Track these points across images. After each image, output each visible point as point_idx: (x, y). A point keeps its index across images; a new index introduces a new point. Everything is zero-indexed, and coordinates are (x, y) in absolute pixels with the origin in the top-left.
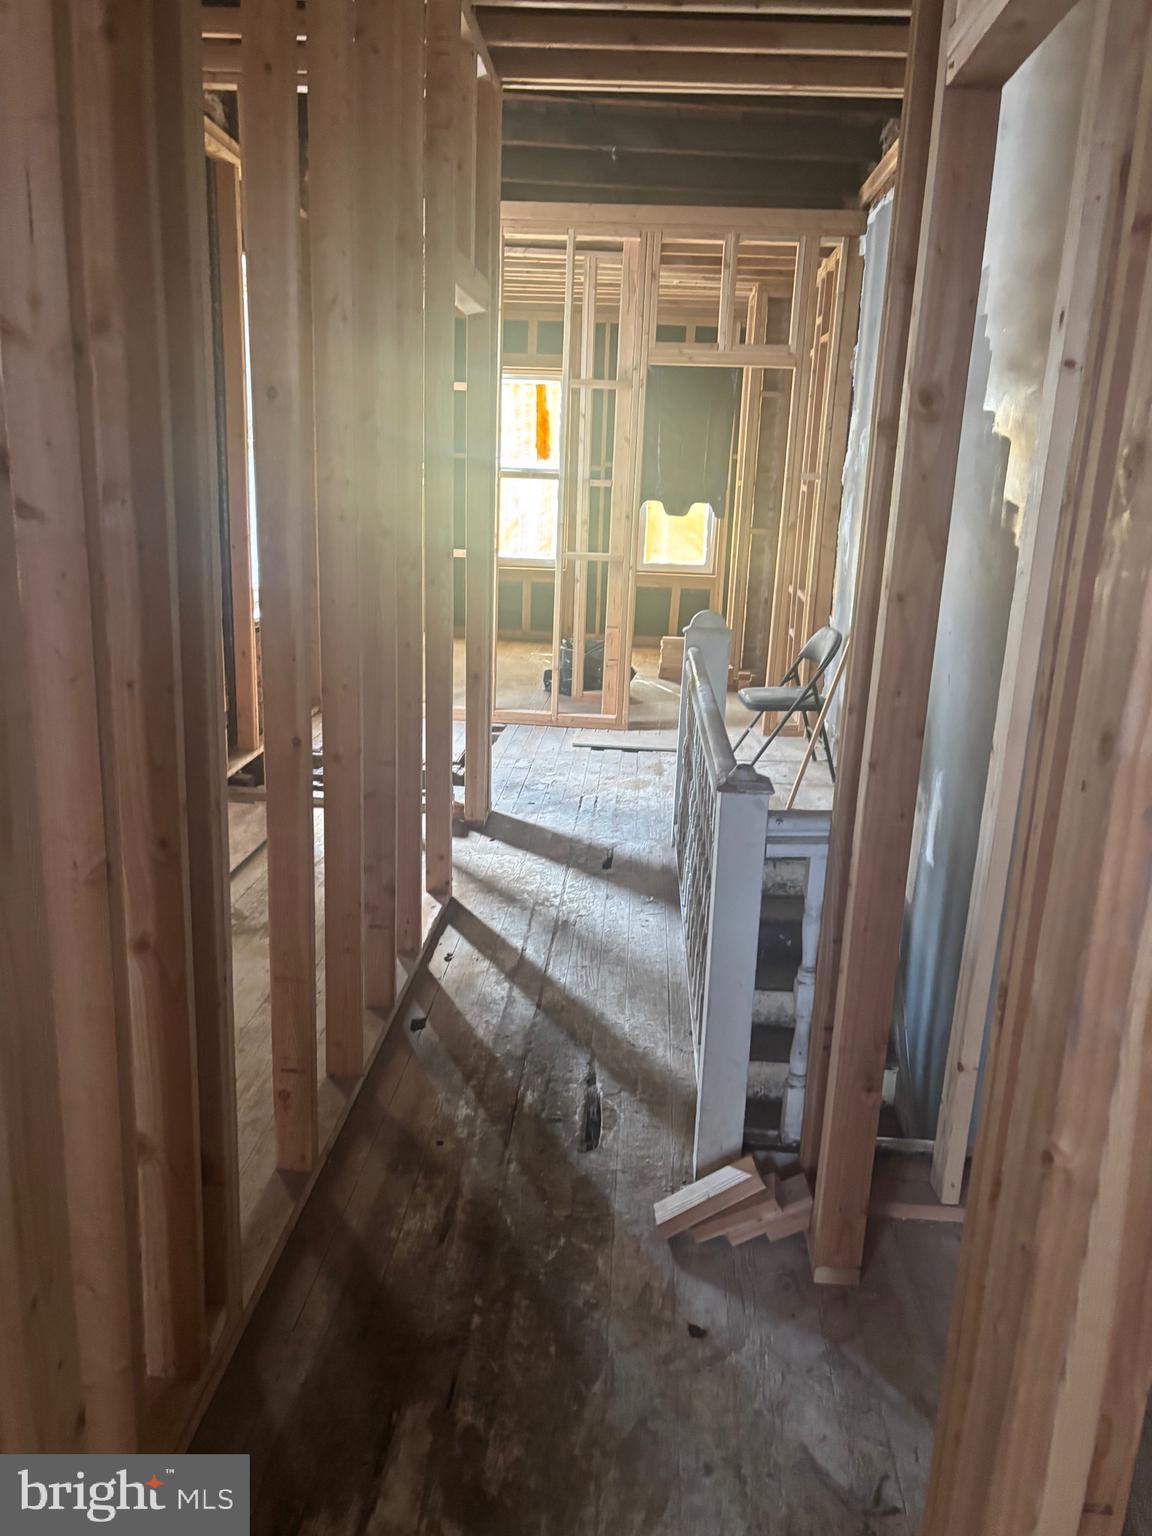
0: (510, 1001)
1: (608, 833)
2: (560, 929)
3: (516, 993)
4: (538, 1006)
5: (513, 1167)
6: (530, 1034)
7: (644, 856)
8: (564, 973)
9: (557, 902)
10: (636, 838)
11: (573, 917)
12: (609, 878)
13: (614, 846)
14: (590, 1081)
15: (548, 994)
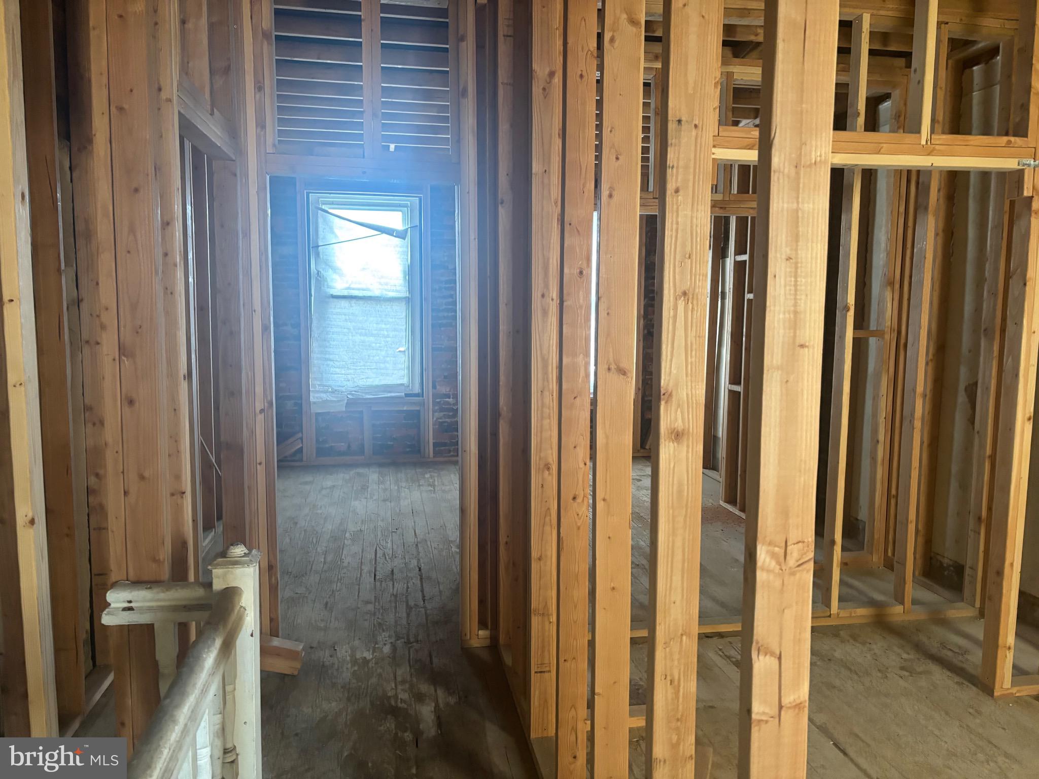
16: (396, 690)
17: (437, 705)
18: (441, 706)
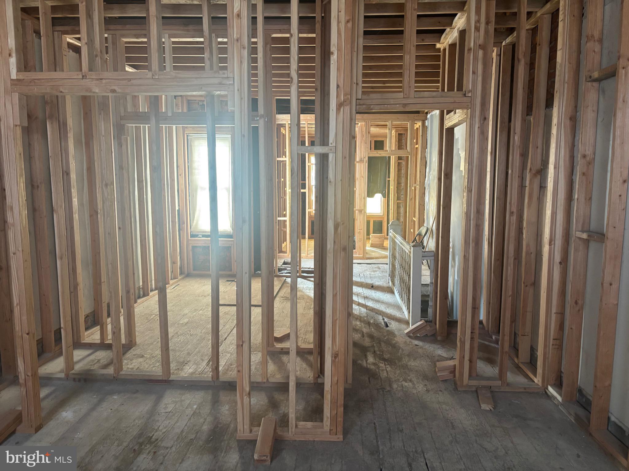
0: (360, 309)
1: (370, 281)
2: (366, 298)
3: (360, 308)
4: (367, 309)
5: (373, 329)
6: (367, 313)
7: (382, 285)
8: (370, 304)
9: (363, 293)
10: (378, 282)
11: (368, 296)
12: (374, 289)
13: (373, 283)
14: (384, 319)
15: (368, 308)
16: (386, 368)
17: (367, 361)
18: (364, 360)
